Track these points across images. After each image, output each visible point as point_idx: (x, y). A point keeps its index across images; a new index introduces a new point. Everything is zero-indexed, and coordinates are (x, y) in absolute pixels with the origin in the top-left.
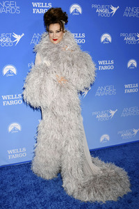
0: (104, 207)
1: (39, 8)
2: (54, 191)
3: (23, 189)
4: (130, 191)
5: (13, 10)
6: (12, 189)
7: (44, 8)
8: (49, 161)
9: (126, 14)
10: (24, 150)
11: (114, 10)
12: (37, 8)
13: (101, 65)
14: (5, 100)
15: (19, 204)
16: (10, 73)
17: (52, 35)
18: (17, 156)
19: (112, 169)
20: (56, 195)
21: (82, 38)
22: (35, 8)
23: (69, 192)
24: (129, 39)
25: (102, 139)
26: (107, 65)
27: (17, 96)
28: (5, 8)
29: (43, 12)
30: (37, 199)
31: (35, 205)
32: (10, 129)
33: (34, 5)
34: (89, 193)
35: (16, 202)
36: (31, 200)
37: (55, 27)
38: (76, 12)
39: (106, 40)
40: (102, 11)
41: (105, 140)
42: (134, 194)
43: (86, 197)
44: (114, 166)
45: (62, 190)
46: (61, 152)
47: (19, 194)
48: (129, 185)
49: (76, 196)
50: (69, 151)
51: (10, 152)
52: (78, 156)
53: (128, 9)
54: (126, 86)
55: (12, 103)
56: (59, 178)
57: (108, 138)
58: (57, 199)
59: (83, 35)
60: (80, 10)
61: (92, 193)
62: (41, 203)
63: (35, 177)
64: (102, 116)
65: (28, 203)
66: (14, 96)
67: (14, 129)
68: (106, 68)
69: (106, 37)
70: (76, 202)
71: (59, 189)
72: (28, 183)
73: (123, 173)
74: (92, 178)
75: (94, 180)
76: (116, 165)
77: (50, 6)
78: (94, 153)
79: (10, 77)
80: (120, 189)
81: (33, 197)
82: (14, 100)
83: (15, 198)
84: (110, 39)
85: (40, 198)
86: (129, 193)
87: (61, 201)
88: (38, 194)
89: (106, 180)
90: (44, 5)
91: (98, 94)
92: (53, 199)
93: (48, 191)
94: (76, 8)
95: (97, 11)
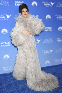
1: (18, 3)
2: (23, 86)
3: (10, 85)
5: (6, 4)
6: (4, 85)
7: (20, 3)
9: (58, 6)
10: (11, 67)
11: (52, 4)
12: (17, 3)
13: (46, 29)
15: (7, 91)
16: (4, 32)
18: (7, 70)
20: (24, 88)
22: (16, 3)
24: (59, 17)
25: (46, 63)
26: (49, 29)
27: (8, 43)
30: (16, 89)
31: (14, 92)
33: (16, 2)
36: (13, 90)
38: (34, 5)
39: (48, 18)
40: (46, 4)
41: (48, 63)
42: (60, 88)
43: (38, 89)
47: (7, 87)
48: (58, 84)
51: (4, 68)
53: (59, 3)
54: (57, 39)
55: (5, 46)
56: (25, 81)
57: (49, 62)
58: (25, 89)
59: (38, 16)
60: (36, 4)
61: (41, 87)
62: (17, 91)
63: (15, 79)
65: (11, 91)
66: (6, 43)
68: (48, 30)
69: (48, 16)
70: (33, 91)
71: (26, 85)
72: (11, 82)
77: (23, 2)
81: (13, 88)
82: (6, 44)
83: (5, 89)
84: (50, 17)
87: (26, 90)
88: (16, 87)
90: (20, 2)
91: (44, 42)
92: (22, 89)
93: (21, 86)
94: (34, 3)
95: (44, 4)
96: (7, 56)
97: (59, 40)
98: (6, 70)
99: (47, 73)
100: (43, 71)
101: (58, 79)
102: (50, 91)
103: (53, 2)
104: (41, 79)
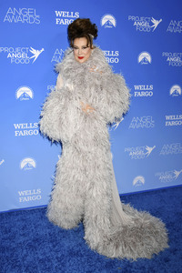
0: (135, 265)
1: (64, 18)
2: (73, 243)
3: (36, 240)
4: (168, 246)
5: (32, 19)
6: (22, 239)
7: (69, 19)
8: (70, 207)
9: (170, 29)
10: (39, 191)
11: (156, 23)
12: (61, 18)
13: (137, 90)
14: (18, 129)
16: (24, 96)
17: (77, 51)
18: (30, 199)
19: (146, 219)
20: (76, 249)
21: (115, 57)
22: (59, 17)
23: (92, 246)
25: (135, 182)
26: (145, 91)
27: (33, 125)
28: (22, 16)
29: (68, 22)
30: (53, 253)
31: (49, 260)
32: (23, 165)
33: (58, 13)
34: (117, 247)
35: (26, 256)
36: (44, 254)
37: (81, 42)
38: (108, 24)
39: (144, 60)
40: (141, 24)
41: (139, 183)
42: (173, 251)
43: (113, 253)
44: (148, 215)
45: (83, 243)
46: (84, 197)
47: (30, 246)
48: (166, 240)
49: (100, 251)
50: (94, 195)
52: (106, 202)
53: (173, 23)
54: (168, 118)
55: (26, 133)
57: (143, 181)
58: (77, 254)
59: (117, 53)
60: (113, 22)
61: (121, 248)
62: (57, 258)
63: (51, 225)
64: (136, 153)
65: (41, 257)
66: (29, 125)
67: (28, 165)
68: (143, 94)
69: (145, 56)
70: (100, 258)
71: (80, 241)
72: (42, 233)
73: (159, 225)
74: (121, 229)
75: (124, 232)
76: (152, 214)
77: (77, 15)
78: (125, 198)
79: (25, 102)
80: (155, 244)
81: (47, 250)
82: (28, 130)
83: (25, 251)
84: (149, 59)
85: (57, 251)
86: (166, 250)
87: (82, 256)
88: (54, 246)
89: (138, 233)
90: (70, 14)
91: (132, 126)
92: (72, 253)
93: (67, 244)
95: (135, 24)
96: (28, 162)
97: (171, 120)
99: (139, 210)
101: (167, 226)
103: (157, 19)
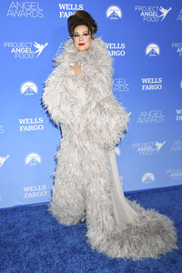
1: (68, 12)
2: (77, 241)
3: (39, 237)
6: (25, 235)
7: (73, 11)
9: (180, 18)
10: (44, 187)
11: (165, 12)
12: (65, 11)
13: (145, 84)
14: (23, 124)
15: (31, 254)
16: (29, 92)
17: (77, 39)
18: (35, 195)
20: (79, 246)
21: (121, 50)
25: (144, 179)
26: (153, 84)
27: (38, 120)
28: (25, 10)
30: (55, 250)
31: (51, 257)
32: (28, 160)
33: (62, 7)
34: (122, 246)
35: (28, 252)
36: (47, 250)
38: (114, 16)
39: (152, 52)
40: (148, 14)
41: (148, 180)
43: (116, 252)
45: (85, 241)
47: (33, 241)
51: (26, 189)
54: (178, 112)
55: (31, 128)
56: (82, 226)
57: (152, 178)
58: (80, 251)
59: (123, 46)
60: (119, 13)
61: (125, 247)
62: (59, 254)
63: (55, 221)
64: (144, 149)
65: (43, 253)
66: (34, 120)
67: (33, 161)
68: (152, 87)
69: (153, 48)
70: (103, 257)
72: (45, 229)
74: (125, 228)
75: (128, 231)
77: (81, 8)
81: (49, 247)
82: (33, 125)
83: (27, 247)
84: (157, 50)
85: (59, 248)
87: (84, 253)
88: (57, 243)
90: (74, 7)
91: (140, 121)
92: (74, 250)
93: (70, 240)
94: (114, 11)
95: (142, 14)
98: (30, 194)
99: (146, 208)
100: (135, 202)
101: (176, 225)
102: (150, 259)
103: (166, 8)
104: (128, 225)
